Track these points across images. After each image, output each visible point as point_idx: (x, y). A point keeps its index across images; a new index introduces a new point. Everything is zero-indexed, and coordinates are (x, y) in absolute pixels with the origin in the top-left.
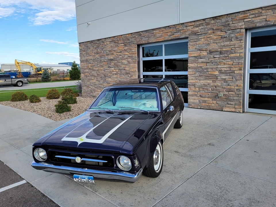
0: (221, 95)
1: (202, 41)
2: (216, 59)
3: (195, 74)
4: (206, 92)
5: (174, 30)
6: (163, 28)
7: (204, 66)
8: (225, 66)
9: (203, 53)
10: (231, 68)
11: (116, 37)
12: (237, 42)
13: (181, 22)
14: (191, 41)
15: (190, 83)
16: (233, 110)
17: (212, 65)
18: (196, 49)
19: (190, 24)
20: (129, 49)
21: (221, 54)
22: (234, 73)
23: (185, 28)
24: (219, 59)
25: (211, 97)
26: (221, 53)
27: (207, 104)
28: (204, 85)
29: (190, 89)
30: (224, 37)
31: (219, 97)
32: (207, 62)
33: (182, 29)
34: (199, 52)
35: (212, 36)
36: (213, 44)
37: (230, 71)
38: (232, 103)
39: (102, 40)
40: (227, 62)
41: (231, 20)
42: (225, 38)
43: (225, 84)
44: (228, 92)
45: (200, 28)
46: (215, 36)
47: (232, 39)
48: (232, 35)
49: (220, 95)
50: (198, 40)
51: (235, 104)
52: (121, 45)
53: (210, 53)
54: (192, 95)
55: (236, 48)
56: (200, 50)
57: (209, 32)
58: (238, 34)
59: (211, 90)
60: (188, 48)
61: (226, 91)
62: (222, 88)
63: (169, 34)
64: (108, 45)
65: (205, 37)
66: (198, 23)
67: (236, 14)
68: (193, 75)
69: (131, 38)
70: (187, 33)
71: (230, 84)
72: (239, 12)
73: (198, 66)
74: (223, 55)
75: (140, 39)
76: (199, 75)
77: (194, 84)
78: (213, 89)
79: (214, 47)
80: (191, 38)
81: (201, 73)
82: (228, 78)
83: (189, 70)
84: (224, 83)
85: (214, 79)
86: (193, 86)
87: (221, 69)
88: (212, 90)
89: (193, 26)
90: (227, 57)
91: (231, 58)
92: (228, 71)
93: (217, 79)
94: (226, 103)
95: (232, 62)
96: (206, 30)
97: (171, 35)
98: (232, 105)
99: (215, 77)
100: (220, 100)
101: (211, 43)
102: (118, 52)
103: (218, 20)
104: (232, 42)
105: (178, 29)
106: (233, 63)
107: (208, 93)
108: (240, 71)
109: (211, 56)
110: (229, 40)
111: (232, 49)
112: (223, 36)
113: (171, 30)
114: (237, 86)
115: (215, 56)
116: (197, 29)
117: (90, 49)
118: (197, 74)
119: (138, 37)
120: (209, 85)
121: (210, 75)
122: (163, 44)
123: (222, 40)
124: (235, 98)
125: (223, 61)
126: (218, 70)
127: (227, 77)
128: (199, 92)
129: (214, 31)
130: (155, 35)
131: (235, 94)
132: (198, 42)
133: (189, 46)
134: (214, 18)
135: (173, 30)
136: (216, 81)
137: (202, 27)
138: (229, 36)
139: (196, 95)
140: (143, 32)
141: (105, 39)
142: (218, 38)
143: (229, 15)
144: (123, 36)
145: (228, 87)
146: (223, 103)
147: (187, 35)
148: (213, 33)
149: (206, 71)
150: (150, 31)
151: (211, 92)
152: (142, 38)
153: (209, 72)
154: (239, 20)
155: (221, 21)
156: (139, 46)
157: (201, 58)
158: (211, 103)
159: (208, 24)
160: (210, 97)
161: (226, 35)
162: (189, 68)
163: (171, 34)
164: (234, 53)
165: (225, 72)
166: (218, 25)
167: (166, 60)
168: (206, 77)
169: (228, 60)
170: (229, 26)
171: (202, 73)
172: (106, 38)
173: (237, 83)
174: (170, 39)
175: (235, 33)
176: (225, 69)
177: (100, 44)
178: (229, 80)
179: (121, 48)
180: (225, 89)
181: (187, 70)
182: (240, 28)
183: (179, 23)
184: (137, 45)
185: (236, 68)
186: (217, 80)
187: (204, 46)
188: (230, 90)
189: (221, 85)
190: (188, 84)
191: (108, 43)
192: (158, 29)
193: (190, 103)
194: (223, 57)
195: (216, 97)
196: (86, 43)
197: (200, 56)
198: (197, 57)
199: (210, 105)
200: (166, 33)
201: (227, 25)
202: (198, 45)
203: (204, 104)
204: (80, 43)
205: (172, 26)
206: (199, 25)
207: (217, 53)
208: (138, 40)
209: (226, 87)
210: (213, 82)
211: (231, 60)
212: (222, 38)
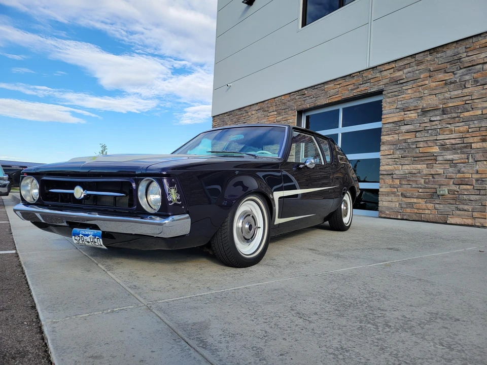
0: (444, 192)
1: (409, 93)
2: (434, 123)
3: (393, 154)
4: (414, 186)
5: (360, 80)
6: (340, 79)
7: (410, 138)
8: (453, 136)
9: (410, 115)
10: (465, 139)
11: (266, 102)
12: (477, 89)
13: (372, 65)
14: (389, 95)
15: (385, 170)
16: (469, 221)
17: (426, 135)
18: (397, 108)
19: (387, 67)
20: (284, 119)
21: (445, 114)
22: (471, 148)
23: (378, 75)
24: (439, 124)
25: (424, 196)
26: (444, 112)
27: (416, 210)
28: (410, 173)
29: (383, 182)
30: (451, 83)
31: (439, 195)
32: (418, 130)
33: (373, 77)
34: (403, 113)
35: (427, 82)
36: (429, 97)
37: (463, 145)
38: (466, 207)
39: (246, 109)
40: (456, 128)
41: (464, 50)
42: (453, 83)
43: (451, 170)
44: (458, 186)
45: (405, 71)
46: (433, 82)
47: (467, 83)
48: (467, 78)
49: (441, 192)
50: (401, 92)
51: (473, 209)
52: (273, 113)
53: (423, 114)
54: (388, 194)
55: (475, 101)
56: (404, 110)
57: (422, 76)
58: (479, 74)
59: (423, 183)
60: (382, 108)
61: (454, 184)
62: (446, 178)
63: (350, 87)
64: (253, 116)
65: (414, 86)
66: (401, 63)
67: (474, 39)
68: (389, 157)
69: (289, 101)
70: (382, 83)
71: (463, 169)
72: (480, 35)
73: (400, 138)
74: (449, 116)
75: (303, 102)
76: (400, 155)
77: (390, 173)
78: (427, 180)
79: (430, 102)
80: (389, 91)
81: (405, 151)
82: (459, 158)
83: (383, 148)
84: (451, 167)
85: (430, 163)
86: (390, 177)
87: (444, 141)
88: (425, 182)
89: (393, 69)
90: (457, 119)
91: (466, 121)
92: (459, 145)
93: (437, 161)
94: (453, 207)
95: (467, 127)
96: (416, 74)
97: (354, 89)
98: (465, 210)
99: (432, 158)
100: (441, 203)
101: (425, 95)
103: (440, 54)
104: (466, 90)
105: (366, 77)
106: (469, 128)
107: (418, 189)
108: (484, 143)
109: (424, 118)
110: (461, 87)
111: (467, 102)
112: (449, 81)
113: (353, 81)
114: (477, 172)
115: (432, 119)
116: (401, 73)
118: (398, 154)
119: (299, 98)
120: (419, 173)
121: (421, 155)
122: (341, 108)
123: (446, 89)
124: (472, 198)
125: (449, 126)
126: (439, 144)
127: (456, 157)
128: (400, 187)
129: (431, 73)
130: (326, 92)
131: (473, 188)
132: (401, 96)
133: (384, 104)
134: (432, 51)
135: (357, 80)
136: (434, 165)
137: (410, 69)
138: (460, 79)
139: (394, 193)
140: (309, 89)
141: (250, 107)
142: (439, 85)
143: (460, 43)
144: (277, 99)
145: (459, 175)
146: (447, 208)
147: (382, 87)
148: (430, 77)
149: (414, 146)
150: (319, 86)
151: (423, 187)
152: (305, 99)
153: (420, 149)
154: (480, 48)
155: (446, 55)
156: (300, 113)
157: (405, 125)
158: (424, 207)
159: (420, 63)
160: (420, 195)
161: (456, 78)
162: (384, 143)
163: (354, 87)
164: (471, 109)
165: (452, 147)
166: (439, 63)
167: (343, 134)
168: (415, 159)
169: (458, 124)
170: (460, 62)
171: (407, 151)
172: (251, 105)
173: (477, 167)
174: (352, 96)
175: (472, 73)
176: (453, 141)
177: (241, 115)
178: (459, 161)
179: (272, 119)
180: (453, 180)
181: (379, 150)
182: (482, 62)
183: (368, 67)
184: (298, 112)
185: (475, 138)
186: (436, 163)
187: (412, 103)
188: (462, 180)
189: (444, 173)
190: (381, 172)
191: (254, 113)
192: (332, 82)
193: (383, 210)
194: (449, 118)
195: (434, 196)
196: (223, 115)
197: (404, 120)
198: (398, 123)
199: (421, 211)
200: (346, 87)
201: (456, 60)
202: (400, 102)
203: (408, 210)
204: (213, 117)
205: (355, 74)
206: (404, 67)
207: (437, 112)
208: (299, 103)
209: (454, 176)
210: (427, 168)
211: (463, 123)
212: (446, 84)
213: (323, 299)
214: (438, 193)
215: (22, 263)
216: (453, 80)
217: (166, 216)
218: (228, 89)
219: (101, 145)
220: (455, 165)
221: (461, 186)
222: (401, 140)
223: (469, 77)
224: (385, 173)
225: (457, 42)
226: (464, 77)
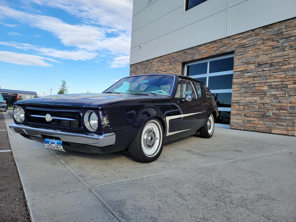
0: (270, 114)
1: (250, 53)
2: (265, 72)
3: (240, 90)
4: (252, 110)
5: (220, 44)
6: (208, 44)
7: (250, 81)
8: (276, 80)
9: (250, 67)
10: (284, 82)
11: (163, 57)
12: (292, 52)
13: (228, 36)
14: (238, 54)
15: (234, 100)
16: (285, 132)
17: (260, 79)
18: (242, 62)
19: (237, 37)
20: (173, 68)
21: (272, 67)
22: (287, 88)
23: (232, 42)
24: (268, 72)
25: (258, 116)
26: (271, 65)
27: (253, 125)
28: (250, 102)
29: (233, 107)
30: (276, 47)
31: (267, 116)
32: (255, 76)
33: (228, 43)
34: (246, 65)
35: (261, 47)
36: (263, 56)
37: (282, 86)
38: (283, 124)
39: (150, 61)
40: (278, 75)
41: (285, 27)
42: (277, 47)
43: (274, 101)
44: (278, 111)
45: (248, 39)
46: (265, 47)
47: (286, 48)
48: (286, 44)
49: (268, 114)
50: (246, 52)
51: (287, 125)
52: (167, 64)
53: (258, 66)
54: (236, 115)
55: (290, 59)
56: (247, 63)
57: (258, 43)
58: (293, 42)
59: (257, 108)
60: (233, 62)
61: (276, 109)
62: (271, 106)
63: (214, 49)
64: (155, 65)
65: (253, 49)
66: (246, 35)
67: (291, 21)
68: (237, 92)
69: (177, 56)
70: (234, 47)
71: (282, 101)
73: (244, 81)
74: (274, 68)
75: (185, 57)
76: (244, 91)
77: (238, 102)
78: (260, 107)
79: (263, 59)
80: (238, 52)
81: (247, 89)
82: (279, 93)
83: (233, 86)
84: (274, 99)
85: (262, 96)
86: (237, 104)
87: (271, 83)
88: (259, 108)
89: (240, 38)
90: (279, 70)
92: (280, 86)
93: (266, 95)
94: (275, 123)
95: (285, 75)
96: (255, 41)
97: (217, 50)
98: (283, 126)
99: (264, 93)
100: (268, 121)
101: (260, 54)
102: (163, 71)
103: (270, 30)
104: (285, 52)
105: (224, 43)
106: (286, 76)
107: (254, 112)
108: (295, 85)
109: (259, 69)
110: (282, 50)
111: (285, 59)
112: (275, 46)
113: (217, 45)
114: (290, 103)
115: (264, 69)
116: (245, 41)
117: (139, 70)
118: (243, 90)
119: (183, 55)
120: (255, 102)
121: (257, 91)
122: (208, 61)
123: (273, 51)
124: (287, 118)
125: (274, 74)
126: (267, 85)
127: (277, 93)
128: (244, 110)
129: (264, 41)
130: (200, 52)
131: (288, 112)
132: (245, 55)
133: (235, 60)
134: (265, 28)
135: (218, 45)
136: (265, 98)
137: (251, 38)
138: (281, 45)
139: (239, 114)
140: (189, 49)
141: (153, 60)
142: (269, 49)
143: (282, 23)
144: (170, 55)
145: (279, 104)
146: (271, 124)
147: (234, 49)
148: (263, 43)
149: (253, 86)
150: (195, 48)
151: (257, 111)
152: (187, 55)
153: (256, 88)
154: (294, 26)
155: (273, 30)
156: (184, 64)
157: (247, 73)
158: (258, 123)
159: (257, 35)
160: (255, 116)
161: (279, 44)
162: (234, 84)
163: (217, 49)
164: (288, 64)
165: (275, 87)
166: (269, 35)
167: (209, 77)
168: (253, 94)
169: (280, 73)
170: (282, 35)
171: (248, 88)
172: (153, 59)
173: (291, 99)
174: (215, 54)
175: (289, 41)
176: (276, 83)
177: (148, 65)
178: (280, 96)
179: (167, 67)
180: (276, 107)
181: (231, 88)
182: (295, 35)
183: (225, 37)
184: (182, 63)
185: (290, 81)
186: (265, 97)
187: (252, 59)
188: (281, 107)
189: (270, 103)
190: (232, 101)
191: (155, 63)
192: (203, 45)
193: (233, 124)
194: (274, 69)
195: (264, 116)
196: (137, 64)
197: (247, 70)
198: (243, 71)
199: (256, 125)
200: (212, 49)
201: (279, 34)
202: (245, 59)
203: (248, 125)
204: (131, 65)
205: (218, 41)
206: (248, 37)
207: (267, 65)
208: (183, 58)
209: (276, 104)
210: (260, 99)
211: (283, 72)
212: (273, 48)
213: (194, 185)
214: (266, 115)
215: (15, 158)
216: (277, 46)
217: (100, 134)
218: (140, 49)
219: (63, 81)
220: (277, 98)
221: (280, 111)
222: (245, 82)
223: (287, 44)
224: (234, 102)
225: (280, 22)
226: (284, 44)
